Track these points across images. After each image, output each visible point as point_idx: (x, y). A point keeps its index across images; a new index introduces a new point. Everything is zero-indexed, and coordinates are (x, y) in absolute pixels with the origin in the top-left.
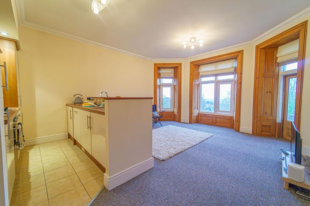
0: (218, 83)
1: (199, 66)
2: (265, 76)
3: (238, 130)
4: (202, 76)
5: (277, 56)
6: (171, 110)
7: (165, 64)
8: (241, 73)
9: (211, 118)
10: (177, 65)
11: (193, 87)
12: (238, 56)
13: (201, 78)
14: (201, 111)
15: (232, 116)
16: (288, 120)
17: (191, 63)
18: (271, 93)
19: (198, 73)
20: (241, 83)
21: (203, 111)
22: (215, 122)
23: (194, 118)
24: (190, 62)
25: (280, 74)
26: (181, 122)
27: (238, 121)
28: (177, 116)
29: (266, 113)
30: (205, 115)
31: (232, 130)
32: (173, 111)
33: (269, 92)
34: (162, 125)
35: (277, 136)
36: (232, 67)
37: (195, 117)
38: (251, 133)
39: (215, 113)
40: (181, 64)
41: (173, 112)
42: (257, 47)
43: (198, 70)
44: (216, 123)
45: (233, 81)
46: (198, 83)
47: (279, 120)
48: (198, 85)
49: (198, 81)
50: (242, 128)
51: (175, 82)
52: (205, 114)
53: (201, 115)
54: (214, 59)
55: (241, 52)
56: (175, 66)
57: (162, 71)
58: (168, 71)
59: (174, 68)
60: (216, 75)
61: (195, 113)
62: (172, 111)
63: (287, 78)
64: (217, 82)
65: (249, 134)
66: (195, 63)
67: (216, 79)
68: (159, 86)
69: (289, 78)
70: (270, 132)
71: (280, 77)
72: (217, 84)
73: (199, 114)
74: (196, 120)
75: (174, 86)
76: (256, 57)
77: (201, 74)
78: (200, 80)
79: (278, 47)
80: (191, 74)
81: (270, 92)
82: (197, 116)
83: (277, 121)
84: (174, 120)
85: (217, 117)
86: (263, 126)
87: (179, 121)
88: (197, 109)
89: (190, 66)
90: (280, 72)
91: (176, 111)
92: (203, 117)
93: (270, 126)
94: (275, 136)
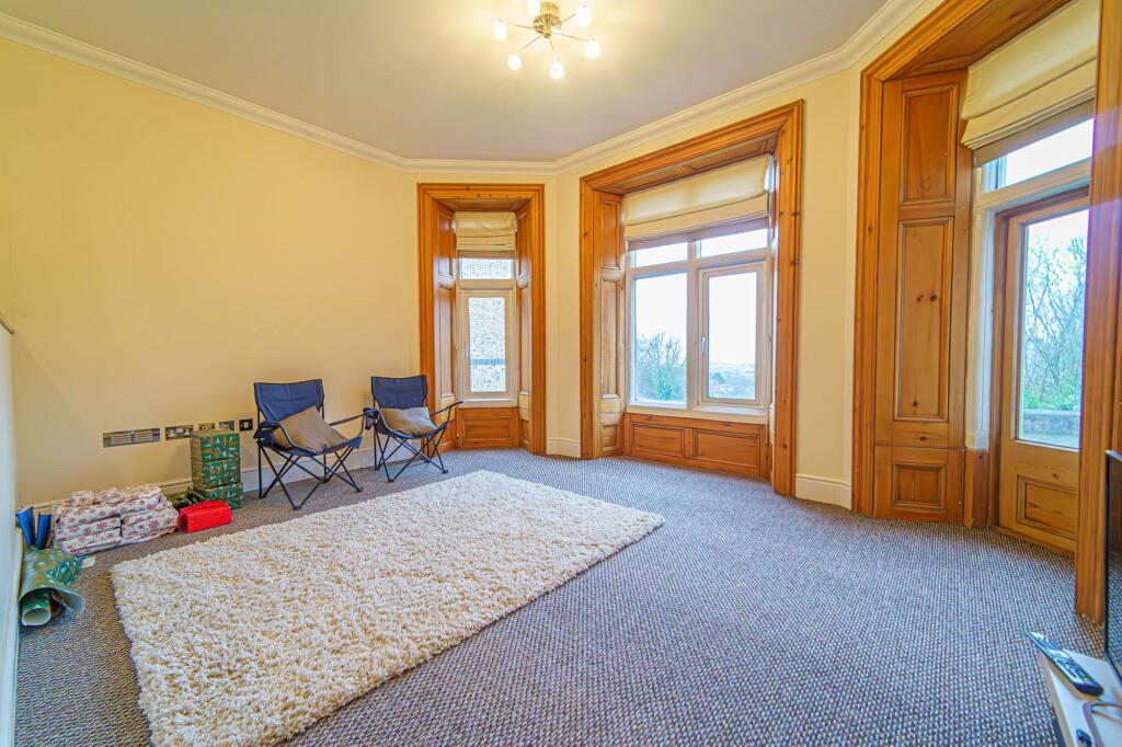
0: (701, 272)
1: (621, 196)
2: (907, 221)
3: (787, 492)
4: (637, 244)
5: (963, 115)
6: (509, 401)
7: (468, 187)
8: (797, 214)
9: (676, 434)
10: (524, 195)
11: (596, 290)
12: (779, 132)
13: (633, 253)
14: (632, 402)
15: (763, 422)
16: (1021, 436)
17: (585, 180)
18: (936, 303)
19: (619, 230)
20: (795, 263)
21: (641, 400)
22: (689, 451)
23: (601, 435)
24: (582, 179)
25: (980, 202)
26: (545, 455)
27: (788, 444)
28: (530, 424)
29: (915, 404)
30: (650, 421)
31: (764, 486)
32: (515, 405)
33: (926, 299)
34: (445, 472)
35: (969, 520)
36: (760, 191)
37: (609, 431)
38: (849, 507)
39: (689, 408)
40: (540, 190)
41: (518, 407)
42: (867, 76)
43: (617, 216)
44: (697, 454)
45: (764, 259)
46: (616, 274)
47: (978, 437)
48: (621, 286)
49: (617, 265)
50: (808, 481)
51: (520, 272)
52: (650, 418)
53: (635, 419)
54: (678, 156)
55: (795, 111)
56: (513, 195)
57: (464, 224)
58: (487, 225)
59: (516, 211)
60: (693, 235)
61: (608, 410)
62: (510, 406)
63: (1015, 222)
64: (701, 268)
65: (839, 507)
66: (601, 183)
67: (691, 252)
68: (452, 293)
69: (1024, 225)
70: (936, 501)
71: (978, 219)
72: (699, 274)
73: (624, 414)
74: (614, 442)
75: (520, 290)
76: (861, 128)
77: (628, 233)
78: (628, 260)
79: (965, 69)
80: (585, 234)
81: (933, 298)
82: (615, 426)
83: (968, 444)
84: (520, 446)
85: (697, 427)
86: (902, 467)
87: (540, 451)
88: (617, 392)
89: (581, 196)
90: (978, 195)
91: (526, 404)
92: (642, 430)
93: (937, 470)
94: (959, 518)
